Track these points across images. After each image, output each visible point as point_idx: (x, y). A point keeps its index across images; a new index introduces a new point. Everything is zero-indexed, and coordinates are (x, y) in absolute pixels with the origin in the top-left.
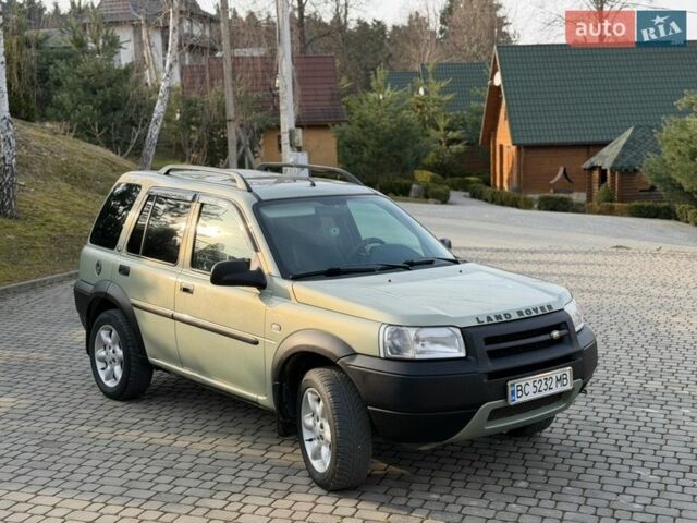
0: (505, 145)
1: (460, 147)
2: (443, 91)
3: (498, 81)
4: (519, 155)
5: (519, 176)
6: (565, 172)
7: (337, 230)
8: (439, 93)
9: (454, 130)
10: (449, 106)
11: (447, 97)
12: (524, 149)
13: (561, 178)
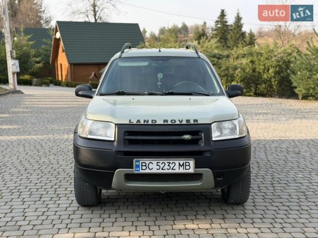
0: (63, 64)
1: (40, 65)
2: (29, 40)
3: (58, 35)
4: (71, 68)
5: (71, 76)
6: (95, 75)
7: (159, 75)
8: (27, 41)
9: (37, 57)
10: (32, 47)
11: (31, 43)
12: (73, 65)
13: (93, 77)
